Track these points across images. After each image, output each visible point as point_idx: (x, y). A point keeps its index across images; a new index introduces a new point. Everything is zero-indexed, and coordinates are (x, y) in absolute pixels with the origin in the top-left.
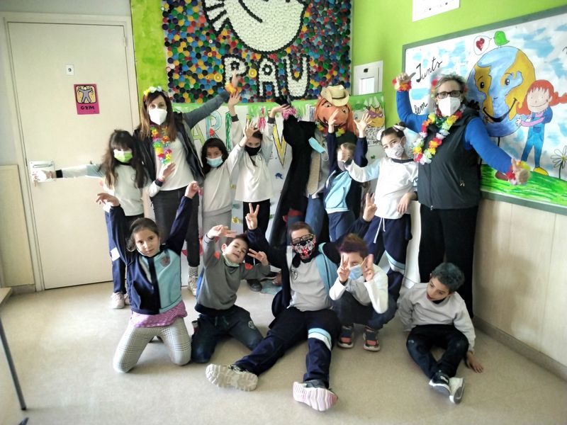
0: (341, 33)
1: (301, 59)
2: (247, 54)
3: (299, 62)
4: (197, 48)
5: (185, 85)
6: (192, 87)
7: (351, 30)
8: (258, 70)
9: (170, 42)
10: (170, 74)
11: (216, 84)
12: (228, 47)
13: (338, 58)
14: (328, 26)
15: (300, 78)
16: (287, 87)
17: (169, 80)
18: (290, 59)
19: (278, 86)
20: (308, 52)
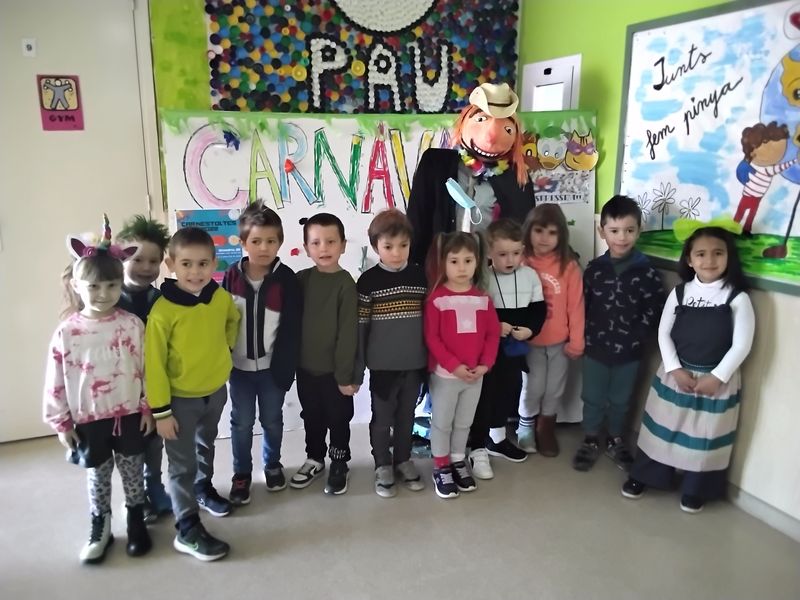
0: (505, 7)
1: (440, 49)
2: (348, 34)
3: (435, 52)
4: (263, 18)
5: (240, 85)
6: (253, 87)
8: (367, 65)
9: (215, 5)
10: (215, 63)
11: (294, 85)
12: (316, 20)
13: (498, 50)
15: (436, 80)
16: (414, 95)
17: (213, 73)
18: (420, 47)
19: (399, 92)
20: (450, 37)
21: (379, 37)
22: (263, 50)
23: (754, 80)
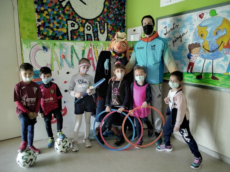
0: (122, 13)
1: (104, 24)
2: (78, 19)
3: (103, 25)
4: (53, 14)
5: (47, 33)
6: (51, 34)
7: (126, 12)
8: (84, 28)
9: (39, 10)
10: (39, 27)
11: (63, 34)
12: (69, 15)
13: (121, 25)
14: (116, 9)
15: (104, 33)
16: (98, 37)
17: (38, 30)
18: (99, 23)
19: (93, 36)
20: (107, 21)
21: (87, 20)
22: (53, 24)
23: (190, 32)
